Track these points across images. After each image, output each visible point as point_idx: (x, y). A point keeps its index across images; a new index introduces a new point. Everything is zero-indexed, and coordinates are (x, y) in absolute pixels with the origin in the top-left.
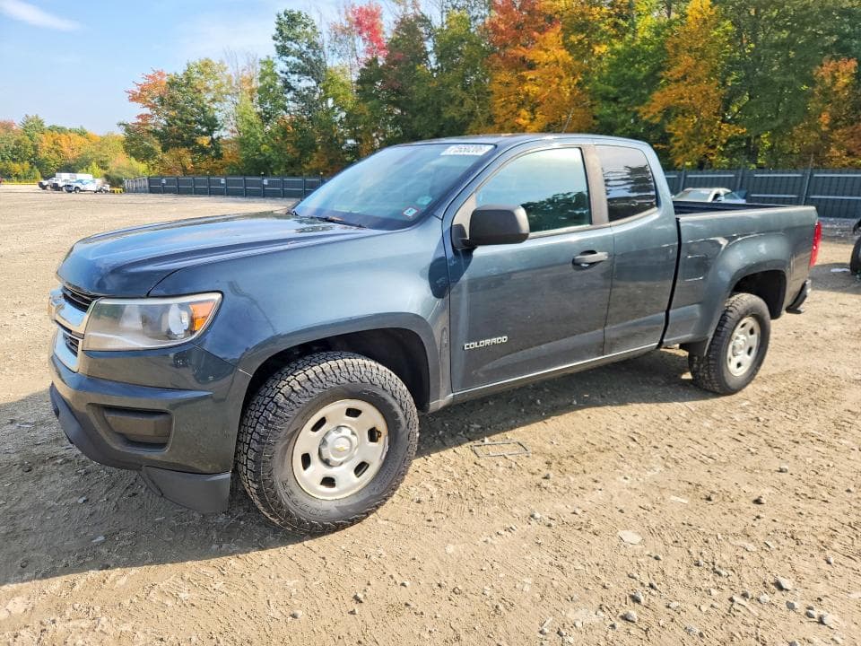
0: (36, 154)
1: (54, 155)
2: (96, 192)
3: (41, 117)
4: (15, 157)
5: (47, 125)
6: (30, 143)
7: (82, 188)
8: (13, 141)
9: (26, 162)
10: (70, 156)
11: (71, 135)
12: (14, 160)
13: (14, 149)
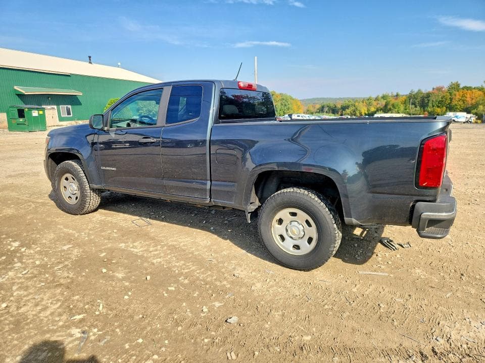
0: (451, 103)
1: (461, 103)
2: (464, 123)
3: (459, 82)
4: (439, 105)
5: (461, 86)
6: (450, 96)
7: (456, 121)
8: (440, 97)
9: (444, 107)
10: (470, 102)
11: (474, 91)
12: (438, 107)
13: (440, 101)
